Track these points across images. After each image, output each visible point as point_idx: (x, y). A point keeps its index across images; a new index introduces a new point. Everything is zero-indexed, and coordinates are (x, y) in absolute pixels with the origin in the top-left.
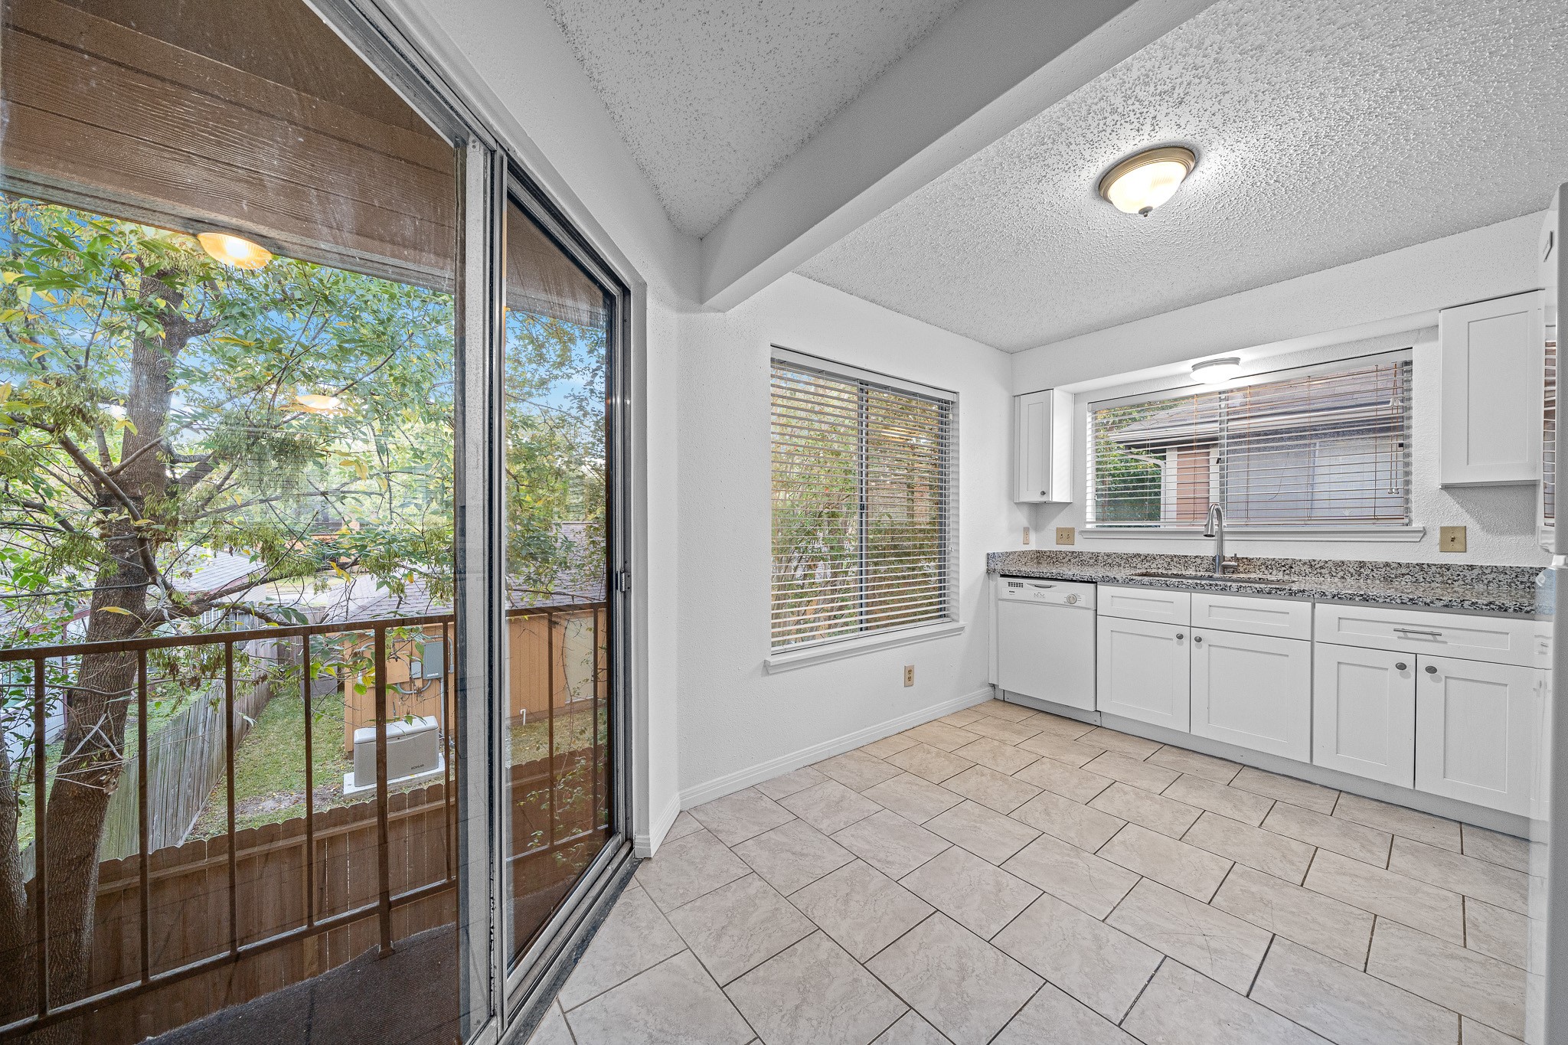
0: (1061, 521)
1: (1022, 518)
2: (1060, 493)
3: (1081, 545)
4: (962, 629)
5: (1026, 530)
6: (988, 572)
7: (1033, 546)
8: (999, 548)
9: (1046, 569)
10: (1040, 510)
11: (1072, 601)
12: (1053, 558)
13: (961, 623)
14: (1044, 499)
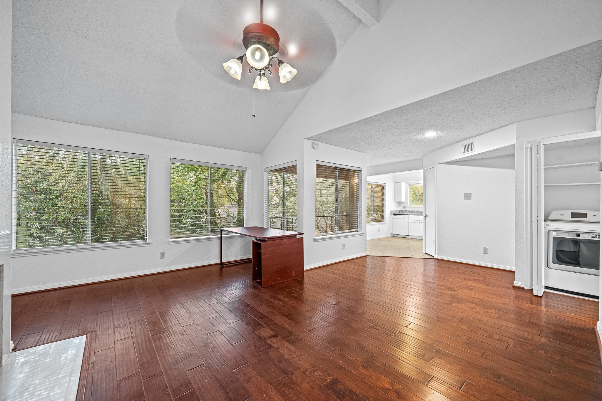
0: (403, 205)
1: (397, 204)
2: (403, 200)
3: (407, 209)
4: (387, 223)
5: (397, 207)
6: (391, 214)
7: (399, 210)
8: (393, 210)
9: (401, 213)
10: (400, 203)
11: (405, 218)
12: (402, 211)
13: (386, 222)
14: (400, 201)
